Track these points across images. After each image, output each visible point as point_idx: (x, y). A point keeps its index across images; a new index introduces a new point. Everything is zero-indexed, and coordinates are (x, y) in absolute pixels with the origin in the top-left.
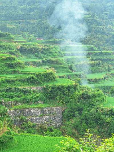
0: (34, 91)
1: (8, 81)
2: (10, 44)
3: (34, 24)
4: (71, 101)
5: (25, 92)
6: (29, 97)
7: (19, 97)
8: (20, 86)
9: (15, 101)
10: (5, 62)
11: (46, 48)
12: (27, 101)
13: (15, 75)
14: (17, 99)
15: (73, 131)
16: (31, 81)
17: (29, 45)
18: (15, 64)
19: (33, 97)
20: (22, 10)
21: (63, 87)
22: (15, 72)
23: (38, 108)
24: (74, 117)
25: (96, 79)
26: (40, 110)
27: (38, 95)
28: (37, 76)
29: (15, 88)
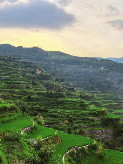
0: (97, 120)
1: (83, 114)
2: (75, 93)
3: (82, 83)
4: (118, 127)
5: (92, 121)
6: (94, 123)
7: (89, 123)
8: (89, 117)
9: (88, 125)
10: (80, 104)
11: (92, 96)
12: (93, 126)
13: (86, 111)
14: (89, 124)
15: (120, 144)
16: (94, 115)
17: (83, 94)
18: (85, 105)
19: (96, 124)
20: (75, 76)
21: (113, 119)
22: (85, 109)
23: (100, 130)
24: (120, 136)
25: (119, 113)
26: (101, 131)
27: (99, 123)
28: (97, 112)
29: (87, 118)
